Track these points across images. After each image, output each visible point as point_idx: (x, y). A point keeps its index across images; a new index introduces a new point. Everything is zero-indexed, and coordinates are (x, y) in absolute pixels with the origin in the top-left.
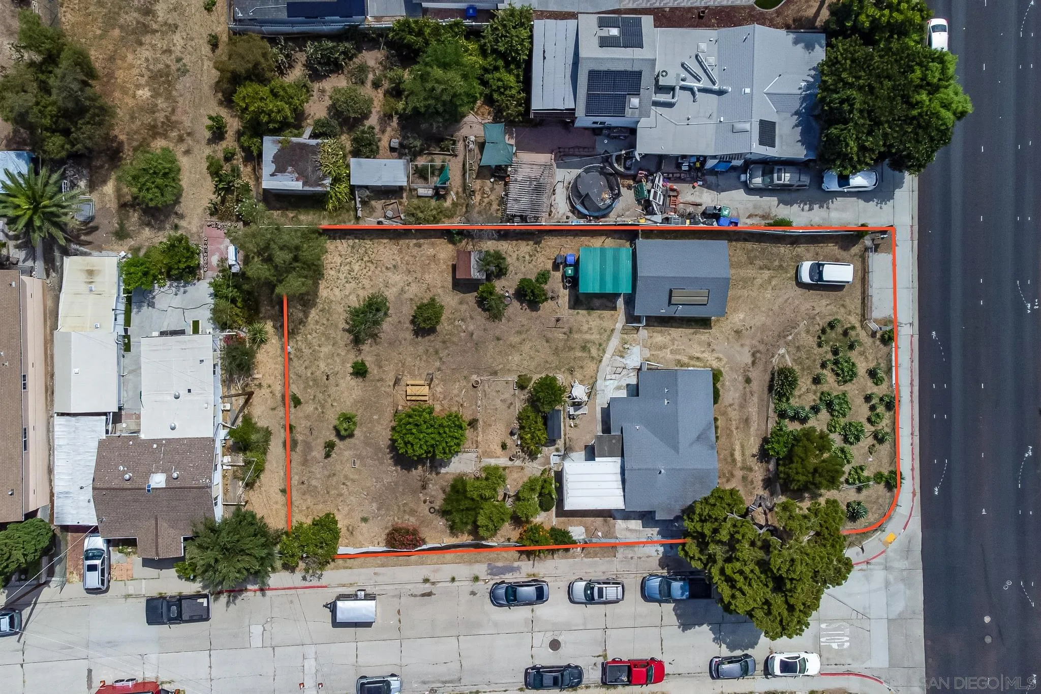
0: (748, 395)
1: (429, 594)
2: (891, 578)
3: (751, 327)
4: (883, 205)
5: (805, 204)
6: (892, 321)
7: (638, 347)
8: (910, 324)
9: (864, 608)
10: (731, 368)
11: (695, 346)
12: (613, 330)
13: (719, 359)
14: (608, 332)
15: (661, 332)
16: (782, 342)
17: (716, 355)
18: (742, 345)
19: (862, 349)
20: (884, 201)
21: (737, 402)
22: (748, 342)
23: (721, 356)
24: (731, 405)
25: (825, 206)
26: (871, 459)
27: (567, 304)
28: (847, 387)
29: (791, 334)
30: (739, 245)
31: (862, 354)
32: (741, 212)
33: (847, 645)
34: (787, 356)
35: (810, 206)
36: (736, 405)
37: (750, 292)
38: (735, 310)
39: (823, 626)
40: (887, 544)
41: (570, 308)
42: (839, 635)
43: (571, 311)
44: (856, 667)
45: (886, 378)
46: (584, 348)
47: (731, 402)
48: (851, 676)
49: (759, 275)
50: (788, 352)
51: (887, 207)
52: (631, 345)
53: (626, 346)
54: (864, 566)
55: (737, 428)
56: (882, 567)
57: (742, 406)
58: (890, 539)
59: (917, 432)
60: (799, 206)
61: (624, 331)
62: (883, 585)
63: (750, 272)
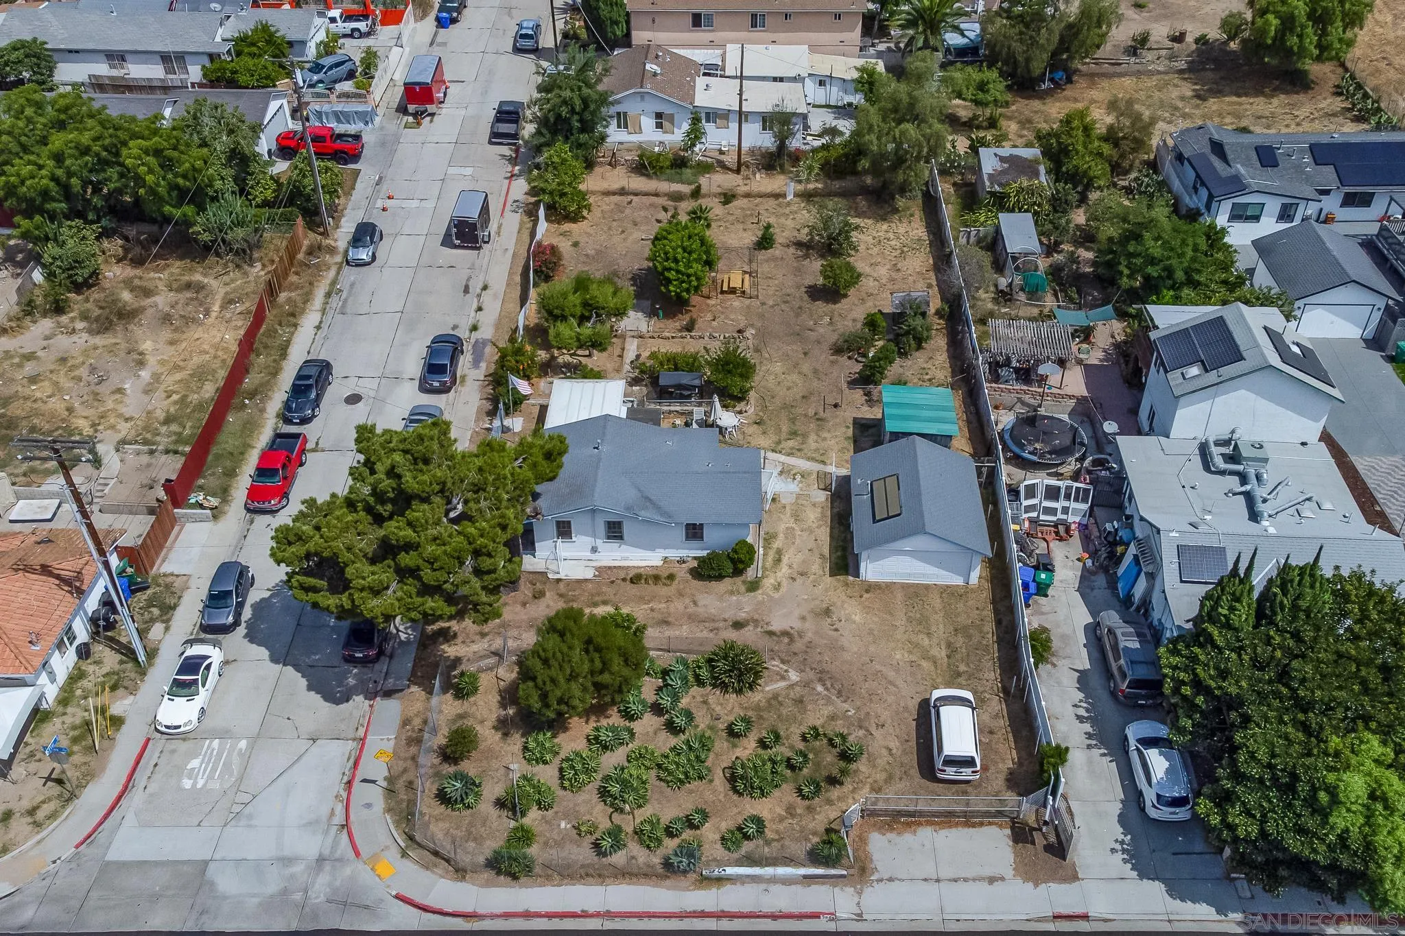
0: (712, 625)
1: (466, 290)
2: (298, 868)
3: (836, 630)
4: (1120, 856)
5: (1087, 710)
6: (862, 872)
7: (797, 490)
8: (860, 915)
9: (250, 817)
10: (762, 602)
11: (800, 557)
12: (823, 462)
13: (777, 587)
14: (820, 458)
15: (823, 516)
16: (811, 675)
17: (785, 583)
18: (803, 618)
19: (799, 811)
20: (1132, 857)
21: (700, 610)
22: (809, 625)
23: (783, 590)
24: (695, 603)
25: (1094, 742)
26: (563, 825)
27: (860, 416)
28: (719, 782)
29: (827, 689)
30: (988, 613)
31: (790, 811)
32: (1051, 617)
33: (187, 784)
34: (782, 684)
35: (1087, 718)
36: (696, 609)
37: (902, 629)
38: (867, 609)
39: (243, 744)
40: (373, 861)
41: (855, 419)
42: (214, 769)
43: (851, 421)
44: (136, 798)
45: (736, 855)
46: (793, 434)
47: (700, 603)
48: (120, 788)
49: (935, 641)
50: (791, 686)
51: (1118, 864)
52: (801, 482)
53: (798, 477)
54: (339, 819)
55: (652, 610)
56: (326, 852)
57: (693, 618)
58: (380, 869)
59: (609, 925)
60: (1081, 701)
61: (822, 476)
62: (287, 852)
63: (940, 629)
